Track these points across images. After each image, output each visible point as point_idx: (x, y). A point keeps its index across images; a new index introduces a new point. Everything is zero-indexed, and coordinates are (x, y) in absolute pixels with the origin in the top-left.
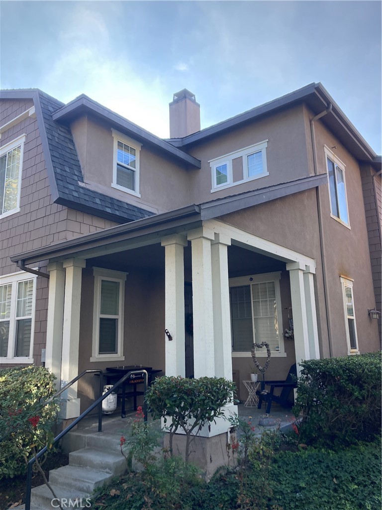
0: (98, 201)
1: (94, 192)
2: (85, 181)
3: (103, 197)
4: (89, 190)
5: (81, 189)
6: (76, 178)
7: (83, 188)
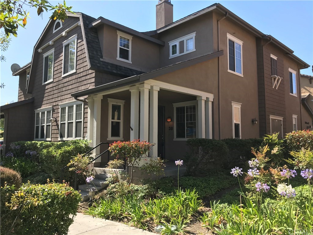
0: (109, 67)
1: (108, 63)
2: (103, 58)
3: (112, 65)
4: (105, 62)
5: (101, 62)
6: (99, 57)
7: (102, 61)
